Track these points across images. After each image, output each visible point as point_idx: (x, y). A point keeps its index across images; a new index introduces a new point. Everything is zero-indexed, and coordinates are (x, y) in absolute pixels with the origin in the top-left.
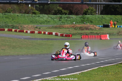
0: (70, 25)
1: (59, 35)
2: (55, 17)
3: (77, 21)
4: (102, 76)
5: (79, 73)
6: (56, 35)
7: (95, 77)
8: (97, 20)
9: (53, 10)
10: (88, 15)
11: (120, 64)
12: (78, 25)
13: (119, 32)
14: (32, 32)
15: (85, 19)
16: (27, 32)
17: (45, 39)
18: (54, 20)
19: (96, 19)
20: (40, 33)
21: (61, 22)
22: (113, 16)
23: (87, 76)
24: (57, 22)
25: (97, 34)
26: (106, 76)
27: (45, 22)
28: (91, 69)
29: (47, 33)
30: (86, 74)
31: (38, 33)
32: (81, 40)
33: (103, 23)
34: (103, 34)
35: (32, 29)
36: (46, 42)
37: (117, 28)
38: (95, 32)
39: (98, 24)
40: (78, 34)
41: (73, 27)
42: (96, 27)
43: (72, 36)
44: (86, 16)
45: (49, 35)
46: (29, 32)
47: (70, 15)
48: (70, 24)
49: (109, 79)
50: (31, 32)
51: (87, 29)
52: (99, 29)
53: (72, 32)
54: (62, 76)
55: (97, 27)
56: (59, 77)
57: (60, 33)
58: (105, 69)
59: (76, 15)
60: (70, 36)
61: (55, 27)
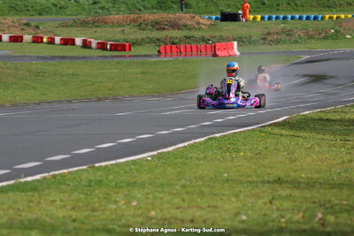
0: (126, 15)
1: (94, 45)
4: (218, 162)
5: (153, 157)
6: (86, 45)
7: (197, 165)
11: (269, 125)
12: (149, 16)
13: (269, 34)
14: (16, 39)
17: (53, 58)
20: (37, 40)
21: (99, 8)
23: (176, 164)
24: (87, 7)
25: (203, 39)
26: (229, 164)
27: (51, 9)
28: (186, 144)
29: (57, 40)
30: (172, 159)
31: (33, 42)
32: (157, 59)
33: (221, 8)
34: (222, 39)
35: (14, 29)
36: (55, 65)
37: (263, 22)
38: (198, 34)
39: (206, 12)
40: (148, 40)
41: (134, 21)
42: (201, 21)
43: (132, 48)
45: (64, 47)
46: (5, 37)
48: (124, 11)
49: (239, 172)
50: (10, 37)
51: (174, 25)
52: (210, 26)
53: (132, 37)
54: (103, 164)
55: (204, 20)
56: (94, 167)
57: (95, 39)
58: (227, 142)
60: (127, 48)
61: (81, 24)
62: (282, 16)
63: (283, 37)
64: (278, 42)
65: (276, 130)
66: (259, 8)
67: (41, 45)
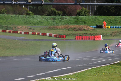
0: (64, 26)
2: (48, 18)
3: (71, 21)
4: (95, 76)
5: (73, 74)
6: (50, 36)
7: (88, 77)
8: (90, 21)
9: (46, 11)
10: (82, 15)
11: (113, 64)
12: (72, 26)
13: (113, 33)
14: (26, 33)
15: (79, 20)
16: (21, 33)
17: (39, 40)
18: (47, 21)
19: (89, 19)
20: (34, 34)
21: (55, 23)
22: (106, 17)
23: (81, 77)
24: (51, 23)
25: (90, 34)
26: (99, 77)
27: (38, 23)
28: (84, 70)
29: (41, 34)
30: (80, 75)
31: (32, 34)
32: (74, 41)
33: (96, 24)
34: (96, 34)
35: (26, 30)
36: (40, 42)
37: (111, 29)
38: (89, 32)
39: (91, 25)
40: (71, 34)
41: (67, 28)
42: (90, 28)
43: (66, 37)
44: (80, 16)
45: (43, 36)
46: (23, 33)
47: (64, 16)
48: (63, 24)
49: (103, 80)
50: (25, 32)
51: (80, 29)
52: (93, 30)
53: (66, 33)
54: (56, 76)
55: (91, 28)
57: (53, 34)
58: (99, 70)
59: (70, 16)
60: (64, 37)
61: (49, 28)
62: (117, 27)
63: (118, 34)
64: (116, 36)
65: (115, 66)
66: (109, 24)
67: (35, 35)
